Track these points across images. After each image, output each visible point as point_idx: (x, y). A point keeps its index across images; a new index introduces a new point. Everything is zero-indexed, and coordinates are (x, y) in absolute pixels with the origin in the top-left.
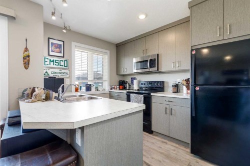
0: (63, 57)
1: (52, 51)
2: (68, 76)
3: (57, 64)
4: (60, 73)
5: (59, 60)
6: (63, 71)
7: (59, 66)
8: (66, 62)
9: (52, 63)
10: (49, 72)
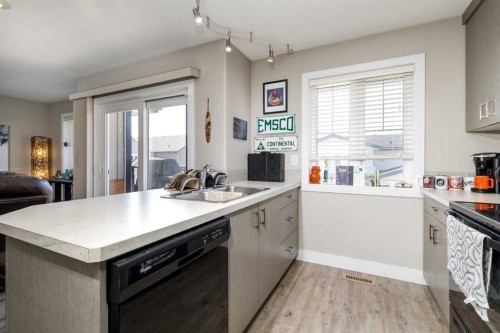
0: (286, 111)
1: (269, 105)
2: (294, 148)
3: (275, 127)
4: (280, 144)
5: (279, 118)
6: (286, 139)
7: (279, 131)
8: (290, 120)
9: (268, 127)
10: (265, 144)
